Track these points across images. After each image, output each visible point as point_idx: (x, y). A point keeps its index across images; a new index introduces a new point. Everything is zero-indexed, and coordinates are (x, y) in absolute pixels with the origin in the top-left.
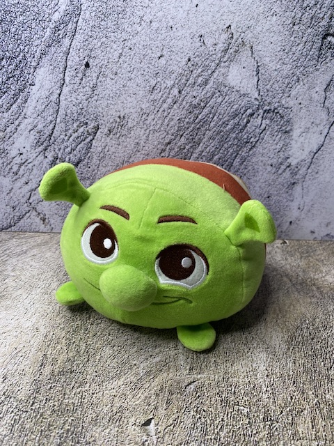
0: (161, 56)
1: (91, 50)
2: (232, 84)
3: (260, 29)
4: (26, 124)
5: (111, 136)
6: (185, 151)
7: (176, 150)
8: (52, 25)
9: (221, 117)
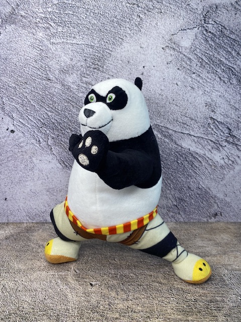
0: (177, 84)
1: (174, 120)
2: (190, 44)
3: (164, 32)
4: (208, 154)
5: (215, 111)
6: (225, 69)
7: (224, 74)
8: (163, 138)
9: (207, 49)
